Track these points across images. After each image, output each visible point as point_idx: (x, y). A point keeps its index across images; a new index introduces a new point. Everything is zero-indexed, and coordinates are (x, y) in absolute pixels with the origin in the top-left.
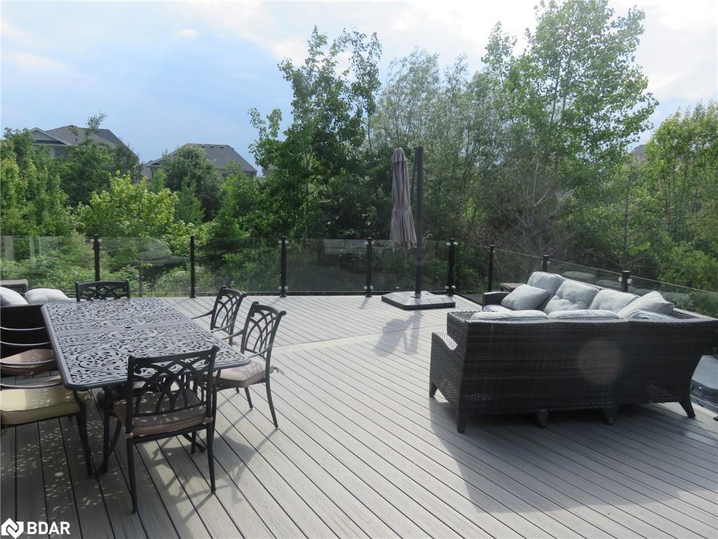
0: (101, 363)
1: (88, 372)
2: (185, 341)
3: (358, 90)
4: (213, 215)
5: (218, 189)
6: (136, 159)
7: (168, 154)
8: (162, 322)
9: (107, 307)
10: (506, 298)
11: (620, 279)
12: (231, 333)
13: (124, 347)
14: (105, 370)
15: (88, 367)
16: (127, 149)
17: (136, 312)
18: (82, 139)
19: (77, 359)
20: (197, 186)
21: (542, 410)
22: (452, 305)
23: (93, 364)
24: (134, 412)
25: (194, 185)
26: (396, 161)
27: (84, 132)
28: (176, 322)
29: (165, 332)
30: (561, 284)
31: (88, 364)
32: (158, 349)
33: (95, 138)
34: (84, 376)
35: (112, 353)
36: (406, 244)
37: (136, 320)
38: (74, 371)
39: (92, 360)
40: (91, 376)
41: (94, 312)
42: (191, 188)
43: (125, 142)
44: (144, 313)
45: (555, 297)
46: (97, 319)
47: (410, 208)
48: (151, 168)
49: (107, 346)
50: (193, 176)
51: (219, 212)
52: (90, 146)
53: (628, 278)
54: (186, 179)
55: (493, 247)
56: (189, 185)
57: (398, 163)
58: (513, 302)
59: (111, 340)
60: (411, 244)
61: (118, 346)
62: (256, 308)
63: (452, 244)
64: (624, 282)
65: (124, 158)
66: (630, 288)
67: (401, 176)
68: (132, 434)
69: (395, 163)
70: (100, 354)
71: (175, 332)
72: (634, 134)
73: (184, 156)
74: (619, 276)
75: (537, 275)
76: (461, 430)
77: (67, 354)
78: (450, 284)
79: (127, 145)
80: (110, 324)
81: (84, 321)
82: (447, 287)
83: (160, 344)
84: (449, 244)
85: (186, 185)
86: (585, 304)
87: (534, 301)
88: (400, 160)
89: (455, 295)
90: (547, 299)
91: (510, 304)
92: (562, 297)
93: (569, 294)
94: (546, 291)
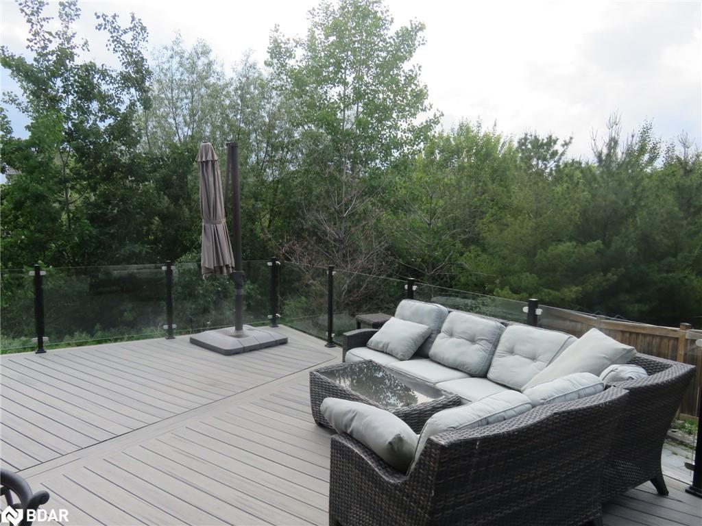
3: (126, 80)
10: (375, 338)
11: (526, 309)
22: (284, 342)
26: (204, 159)
30: (446, 318)
36: (221, 268)
45: (442, 334)
47: (224, 221)
53: (537, 308)
55: (333, 267)
57: (207, 162)
58: (387, 345)
63: (274, 263)
64: (532, 313)
67: (211, 179)
69: (202, 162)
75: (406, 305)
78: (272, 312)
82: (270, 317)
84: (270, 264)
86: (491, 346)
87: (415, 341)
88: (210, 158)
89: (280, 326)
90: (430, 337)
91: (383, 347)
92: (451, 335)
93: (464, 332)
94: (427, 327)
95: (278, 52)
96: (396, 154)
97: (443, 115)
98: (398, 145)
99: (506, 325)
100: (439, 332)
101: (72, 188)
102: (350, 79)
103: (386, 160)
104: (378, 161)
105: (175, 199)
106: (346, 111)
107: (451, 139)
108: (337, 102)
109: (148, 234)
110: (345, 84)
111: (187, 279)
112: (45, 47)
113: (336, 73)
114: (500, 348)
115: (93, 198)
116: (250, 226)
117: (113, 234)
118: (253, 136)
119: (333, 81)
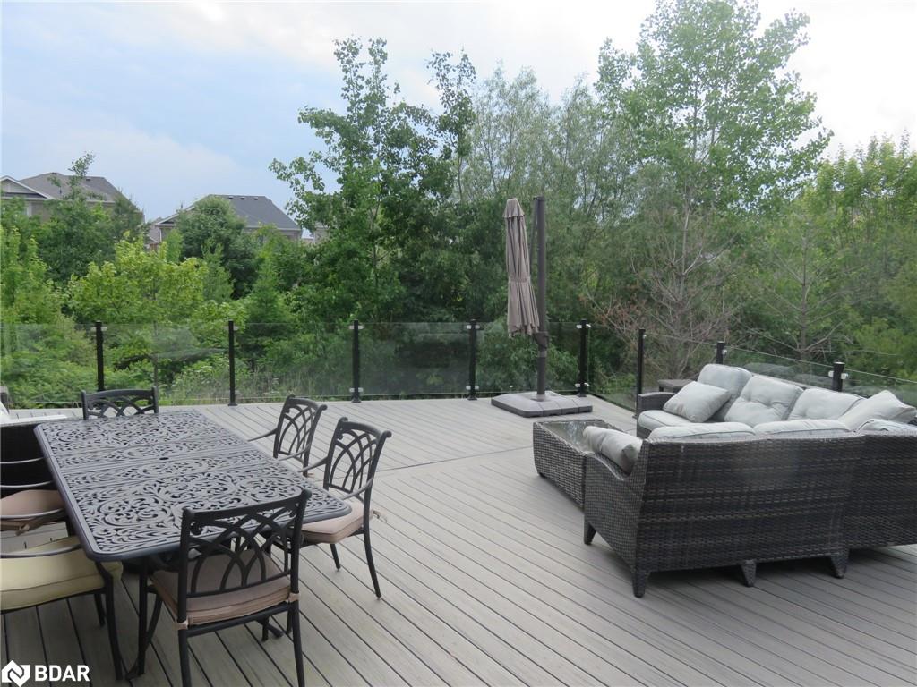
0: (136, 516)
1: (119, 532)
2: (250, 479)
4: (247, 290)
5: (253, 255)
6: (141, 216)
7: (184, 208)
8: (210, 448)
9: (129, 428)
10: (670, 401)
11: (831, 374)
12: (305, 463)
13: (163, 490)
14: (144, 528)
15: (116, 523)
16: (129, 203)
17: (170, 434)
18: (67, 191)
19: (99, 510)
20: (224, 251)
21: (748, 562)
22: (588, 410)
23: (123, 519)
24: (189, 591)
25: (219, 249)
26: (510, 216)
27: (68, 181)
28: (230, 449)
29: (219, 465)
30: (747, 382)
31: (117, 519)
32: (213, 492)
33: (85, 188)
34: (115, 539)
35: (149, 499)
36: (526, 327)
37: (173, 447)
38: (98, 530)
39: (121, 512)
40: (125, 538)
41: (112, 435)
42: (216, 254)
43: (126, 194)
44: (182, 435)
45: (740, 398)
46: (117, 446)
47: (529, 278)
48: (161, 228)
49: (140, 489)
50: (219, 238)
51: (254, 285)
52: (77, 199)
53: (842, 372)
54: (209, 242)
56: (213, 250)
57: (513, 218)
58: (682, 407)
59: (143, 479)
60: (532, 327)
61: (155, 489)
62: (344, 426)
63: (584, 326)
64: (837, 378)
65: (125, 215)
66: (845, 385)
67: (516, 235)
68: (186, 623)
69: (508, 219)
70: (132, 503)
71: (232, 465)
72: (805, 175)
73: (206, 211)
74: (829, 369)
75: (711, 369)
76: (638, 594)
77: (84, 503)
78: (582, 381)
79: (128, 198)
80: (137, 454)
81: (98, 449)
82: (578, 385)
83: (215, 484)
84: (579, 327)
85: (209, 251)
86: (785, 409)
87: (711, 404)
88: (515, 214)
89: (588, 396)
90: (728, 401)
91: (678, 410)
92: (749, 400)
93: (760, 396)
94: (726, 391)
95: (609, 73)
96: (765, 190)
97: (832, 134)
98: (769, 178)
99: (804, 388)
100: (738, 396)
101: (381, 244)
102: (702, 96)
103: (753, 199)
104: (740, 201)
105: (486, 256)
106: (698, 138)
107: (859, 166)
108: (684, 128)
109: (455, 295)
110: (695, 103)
111: (497, 346)
112: (357, 95)
113: (683, 91)
114: (795, 411)
115: (400, 255)
116: (572, 286)
117: (419, 296)
118: (579, 176)
119: (679, 104)
